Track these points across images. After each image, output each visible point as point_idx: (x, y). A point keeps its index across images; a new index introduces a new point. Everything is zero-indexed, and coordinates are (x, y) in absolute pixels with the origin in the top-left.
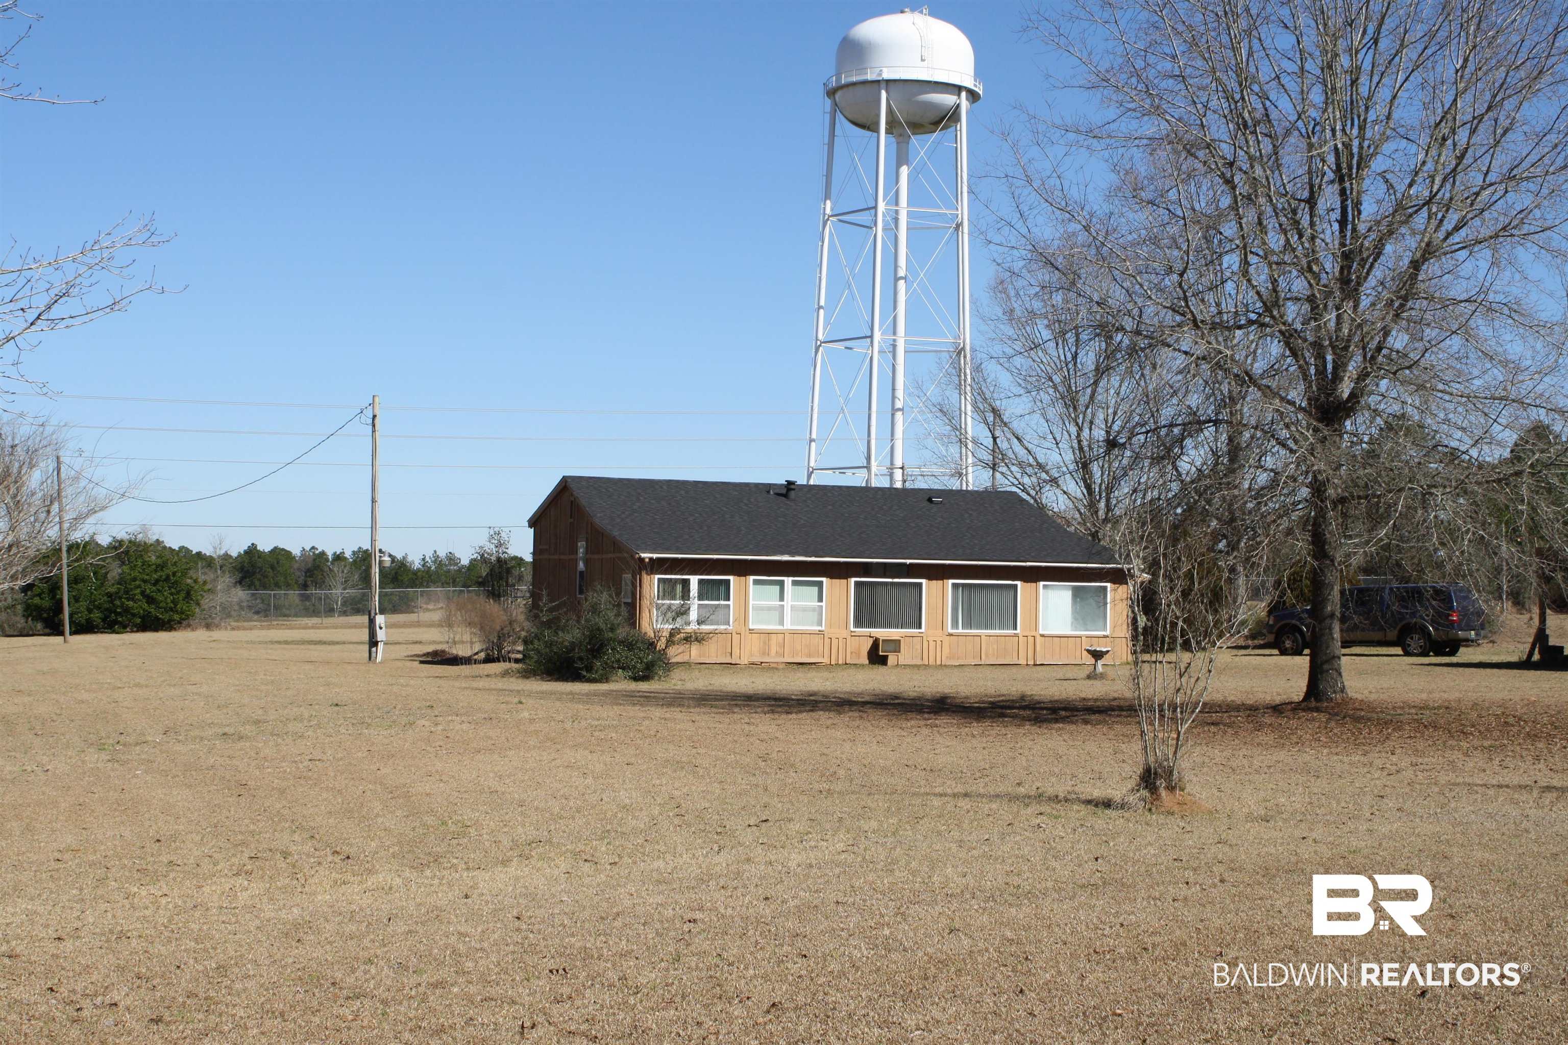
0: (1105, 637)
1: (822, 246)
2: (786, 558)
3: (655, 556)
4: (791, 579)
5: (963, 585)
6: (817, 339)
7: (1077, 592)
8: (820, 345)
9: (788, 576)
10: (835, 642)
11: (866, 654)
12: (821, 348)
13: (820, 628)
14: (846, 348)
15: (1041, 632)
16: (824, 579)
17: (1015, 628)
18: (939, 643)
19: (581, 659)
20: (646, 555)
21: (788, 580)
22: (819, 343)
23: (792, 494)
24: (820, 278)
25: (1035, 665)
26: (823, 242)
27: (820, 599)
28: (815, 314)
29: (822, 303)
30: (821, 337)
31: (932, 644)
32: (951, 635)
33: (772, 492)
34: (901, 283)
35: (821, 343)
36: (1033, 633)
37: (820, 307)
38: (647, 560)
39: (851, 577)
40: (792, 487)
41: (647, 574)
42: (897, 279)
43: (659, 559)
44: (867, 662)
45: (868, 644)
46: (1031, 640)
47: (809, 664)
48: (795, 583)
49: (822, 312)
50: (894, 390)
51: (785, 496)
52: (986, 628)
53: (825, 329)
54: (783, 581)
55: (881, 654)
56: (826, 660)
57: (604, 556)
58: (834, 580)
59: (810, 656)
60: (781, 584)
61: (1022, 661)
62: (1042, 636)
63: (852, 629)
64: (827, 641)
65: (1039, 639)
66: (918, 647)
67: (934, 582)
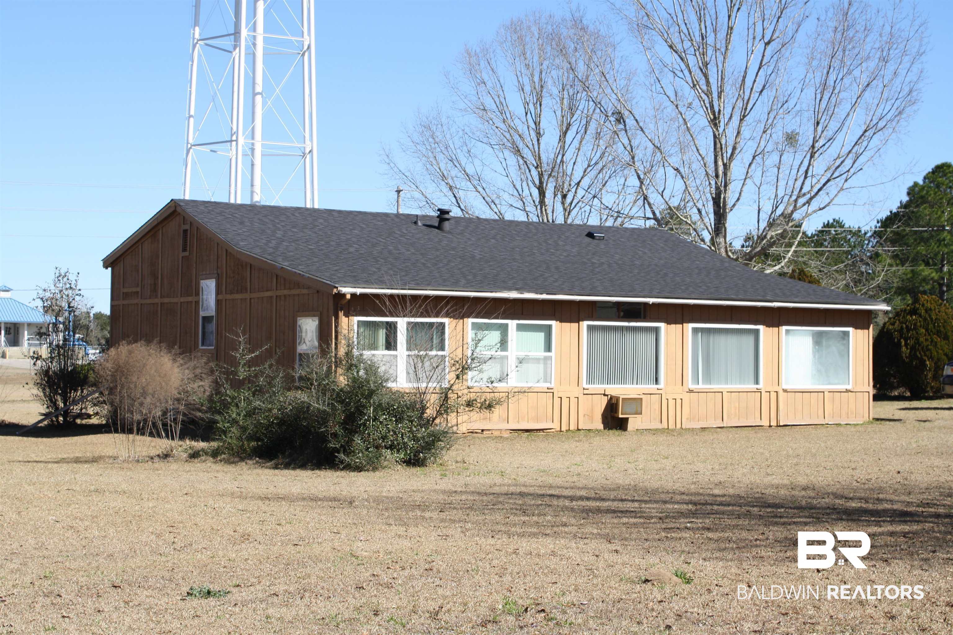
0: (847, 391)
1: (192, 65)
2: (514, 295)
3: (359, 291)
4: (516, 322)
5: (702, 330)
6: (188, 143)
7: (818, 339)
8: (191, 148)
9: (512, 318)
10: (565, 402)
11: (600, 417)
12: (191, 150)
13: (548, 385)
14: (211, 151)
15: (785, 387)
16: (553, 323)
17: (757, 382)
18: (679, 401)
19: (335, 435)
20: (347, 290)
21: (512, 324)
22: (189, 146)
23: (447, 225)
24: (190, 91)
25: (777, 426)
26: (193, 62)
27: (548, 348)
28: (187, 122)
29: (192, 113)
30: (191, 141)
31: (672, 403)
32: (691, 391)
33: (420, 223)
34: (259, 98)
35: (192, 145)
36: (776, 388)
37: (190, 116)
38: (348, 297)
39: (583, 320)
40: (446, 216)
41: (347, 315)
42: (255, 94)
43: (363, 295)
44: (601, 427)
45: (601, 404)
46: (773, 395)
47: (537, 430)
48: (520, 328)
49: (192, 120)
50: (252, 185)
51: (439, 227)
52: (727, 383)
53: (194, 134)
54: (507, 325)
55: (621, 416)
56: (556, 426)
57: (254, 295)
58: (563, 324)
59: (537, 420)
60: (504, 329)
61: (765, 423)
62: (785, 391)
63: (586, 386)
64: (557, 401)
65: (781, 394)
66: (657, 406)
67: (673, 326)
